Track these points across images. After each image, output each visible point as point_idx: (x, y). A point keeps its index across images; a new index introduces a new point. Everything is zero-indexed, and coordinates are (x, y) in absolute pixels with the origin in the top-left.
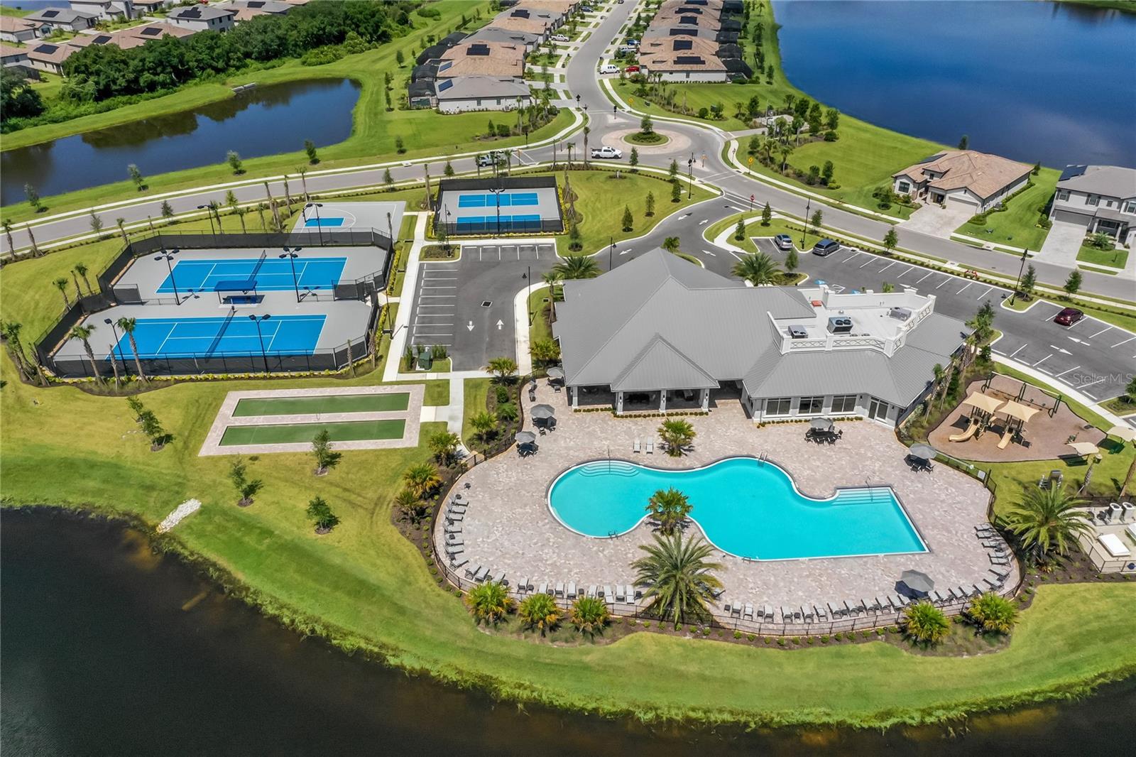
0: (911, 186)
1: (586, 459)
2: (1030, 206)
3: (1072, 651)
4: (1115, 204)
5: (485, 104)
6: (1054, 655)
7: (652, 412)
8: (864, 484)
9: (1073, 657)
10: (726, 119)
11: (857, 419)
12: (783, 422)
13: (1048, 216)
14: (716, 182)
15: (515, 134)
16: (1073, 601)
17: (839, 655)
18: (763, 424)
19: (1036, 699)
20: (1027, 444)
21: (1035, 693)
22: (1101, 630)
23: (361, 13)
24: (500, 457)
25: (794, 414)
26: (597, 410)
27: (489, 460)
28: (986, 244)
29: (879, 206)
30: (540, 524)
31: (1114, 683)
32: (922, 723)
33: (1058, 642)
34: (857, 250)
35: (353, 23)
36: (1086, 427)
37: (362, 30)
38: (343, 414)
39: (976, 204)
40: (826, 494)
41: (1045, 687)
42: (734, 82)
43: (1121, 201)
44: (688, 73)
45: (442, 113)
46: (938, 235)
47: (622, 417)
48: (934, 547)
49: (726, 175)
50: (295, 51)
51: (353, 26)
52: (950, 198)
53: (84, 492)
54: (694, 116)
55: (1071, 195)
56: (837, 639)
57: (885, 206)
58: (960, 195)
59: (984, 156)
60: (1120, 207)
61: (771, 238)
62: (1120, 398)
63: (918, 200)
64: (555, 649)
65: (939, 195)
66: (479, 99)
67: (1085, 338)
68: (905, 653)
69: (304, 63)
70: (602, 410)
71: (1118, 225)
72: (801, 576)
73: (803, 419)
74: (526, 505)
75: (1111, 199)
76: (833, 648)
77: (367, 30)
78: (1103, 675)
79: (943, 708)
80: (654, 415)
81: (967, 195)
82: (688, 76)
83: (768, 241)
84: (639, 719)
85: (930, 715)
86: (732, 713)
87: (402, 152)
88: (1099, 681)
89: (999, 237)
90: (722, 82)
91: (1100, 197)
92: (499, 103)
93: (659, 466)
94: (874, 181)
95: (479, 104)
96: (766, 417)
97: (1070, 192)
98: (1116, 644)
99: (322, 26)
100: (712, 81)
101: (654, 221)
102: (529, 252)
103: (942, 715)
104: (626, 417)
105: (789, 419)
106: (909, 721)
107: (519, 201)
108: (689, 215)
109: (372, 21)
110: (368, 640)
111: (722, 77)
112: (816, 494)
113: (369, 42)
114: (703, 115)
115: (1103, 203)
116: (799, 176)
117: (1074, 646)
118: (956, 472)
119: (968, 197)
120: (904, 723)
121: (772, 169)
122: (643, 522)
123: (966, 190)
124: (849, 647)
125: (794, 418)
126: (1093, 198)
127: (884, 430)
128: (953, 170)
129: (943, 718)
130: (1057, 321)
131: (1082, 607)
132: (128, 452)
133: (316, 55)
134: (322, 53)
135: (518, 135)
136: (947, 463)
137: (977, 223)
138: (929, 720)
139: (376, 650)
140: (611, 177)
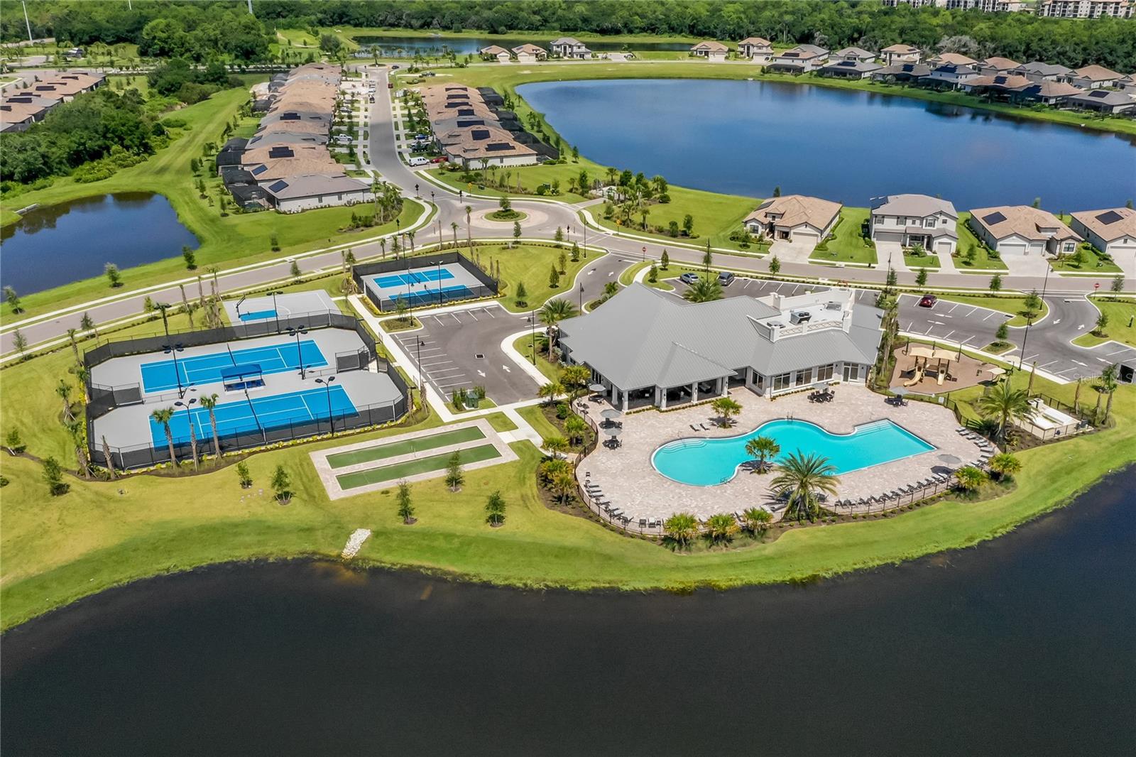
0: (760, 227)
1: (663, 442)
2: (851, 234)
3: (1053, 483)
4: (918, 222)
5: (327, 201)
6: (1044, 487)
7: (688, 404)
8: (869, 421)
9: (1055, 486)
10: (563, 194)
11: (835, 383)
12: (787, 394)
13: (870, 238)
14: (596, 244)
15: (377, 224)
16: (1038, 457)
17: (924, 514)
18: (774, 398)
19: (1048, 511)
20: (955, 380)
21: (1045, 509)
22: (1062, 469)
23: (123, 125)
24: (594, 453)
25: (793, 386)
26: (644, 410)
27: (588, 457)
28: (838, 264)
29: (741, 246)
30: (666, 486)
31: (1083, 494)
32: (994, 537)
33: (1043, 480)
34: (749, 278)
35: (117, 136)
36: (983, 364)
37: (127, 142)
38: (434, 450)
39: (816, 235)
40: (849, 431)
41: (1049, 505)
42: (545, 164)
43: (921, 219)
44: (502, 158)
45: (285, 213)
46: (798, 261)
47: (666, 411)
48: (939, 446)
49: (598, 238)
50: (60, 169)
51: (116, 139)
52: (795, 233)
53: (247, 546)
54: (532, 194)
55: (885, 219)
56: (918, 505)
57: (745, 246)
58: (803, 229)
59: (806, 199)
60: (921, 224)
61: (677, 278)
62: (992, 344)
63: (767, 239)
64: (737, 552)
65: (784, 232)
66: (320, 197)
67: (945, 313)
68: (962, 504)
69: (78, 181)
70: (647, 410)
71: (923, 238)
72: (869, 478)
73: (799, 389)
74: (644, 477)
75: (914, 218)
76: (918, 510)
77: (133, 142)
78: (1076, 492)
79: (1002, 527)
80: (690, 406)
81: (808, 228)
82: (502, 162)
83: (675, 281)
84: (824, 577)
85: (996, 533)
86: (879, 559)
87: (277, 250)
88: (1076, 495)
89: (843, 258)
90: (534, 165)
91: (906, 218)
92: (340, 198)
93: (721, 436)
94: (724, 229)
95: (320, 201)
96: (775, 393)
97: (883, 217)
98: (1074, 474)
99: (83, 141)
100: (525, 164)
101: (570, 278)
102: (482, 314)
103: (1003, 531)
104: (670, 411)
105: (790, 391)
106: (987, 539)
107: (433, 277)
108: (594, 270)
109: (137, 134)
110: (596, 581)
111: (533, 160)
112: (843, 432)
113: (138, 154)
114: (540, 192)
115: (909, 222)
116: (660, 231)
117: (1053, 481)
118: (922, 403)
119: (809, 230)
120: (984, 540)
121: (635, 229)
122: (738, 470)
123: (806, 224)
124: (927, 508)
125: (793, 390)
126: (901, 219)
127: (858, 387)
128: (788, 211)
129: (1004, 533)
130: (922, 305)
131: (1045, 459)
132: (260, 511)
133: (89, 172)
134: (93, 168)
135: (381, 224)
136: (913, 399)
137: (821, 249)
138: (997, 535)
139: (608, 585)
140: (504, 249)
